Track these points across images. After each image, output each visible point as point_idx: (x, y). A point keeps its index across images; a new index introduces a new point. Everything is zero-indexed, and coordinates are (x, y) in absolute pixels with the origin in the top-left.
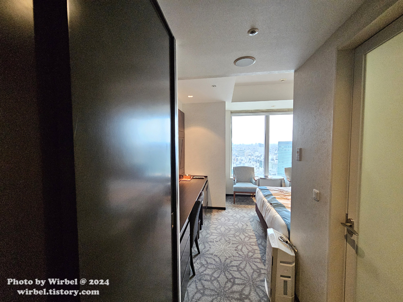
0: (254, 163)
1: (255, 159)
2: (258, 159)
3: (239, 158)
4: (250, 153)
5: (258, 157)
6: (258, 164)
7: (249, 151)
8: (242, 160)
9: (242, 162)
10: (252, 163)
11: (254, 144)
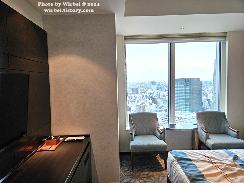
0: (147, 100)
1: (148, 96)
2: (151, 95)
3: (133, 95)
4: (143, 90)
5: (151, 94)
6: (151, 101)
7: (143, 88)
8: (136, 97)
9: (137, 99)
10: (145, 99)
11: (147, 82)
